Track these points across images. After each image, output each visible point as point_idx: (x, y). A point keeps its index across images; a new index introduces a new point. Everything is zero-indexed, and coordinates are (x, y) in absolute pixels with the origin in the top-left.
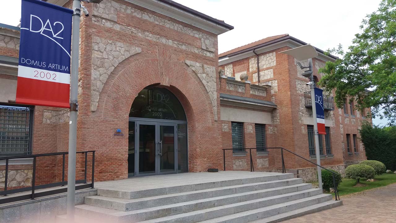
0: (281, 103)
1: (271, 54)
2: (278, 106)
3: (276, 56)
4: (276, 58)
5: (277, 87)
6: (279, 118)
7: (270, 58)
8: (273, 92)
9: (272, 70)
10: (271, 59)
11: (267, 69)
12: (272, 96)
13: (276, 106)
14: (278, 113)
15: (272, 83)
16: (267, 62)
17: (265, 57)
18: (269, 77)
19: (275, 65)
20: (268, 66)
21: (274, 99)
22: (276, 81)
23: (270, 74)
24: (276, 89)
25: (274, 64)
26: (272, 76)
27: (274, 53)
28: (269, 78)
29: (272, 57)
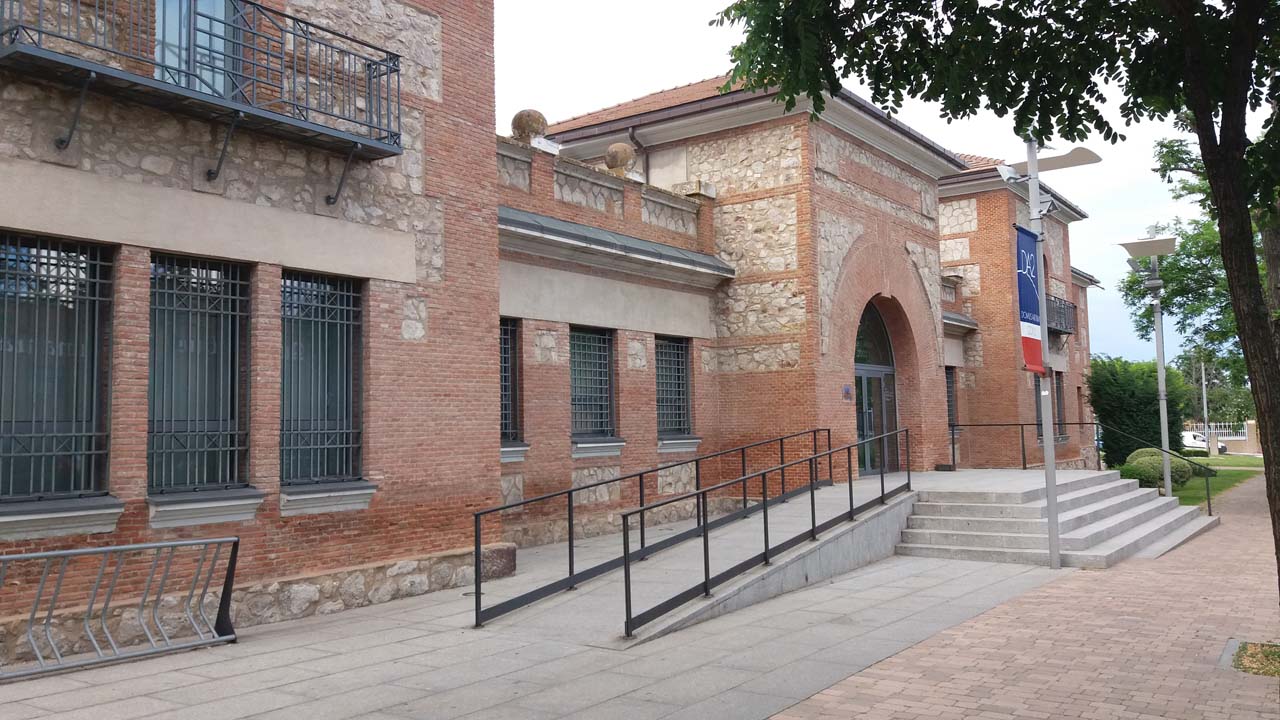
0: (988, 319)
1: (964, 203)
2: (981, 326)
3: (978, 209)
4: (979, 214)
5: (979, 281)
6: (981, 353)
7: (961, 211)
8: (966, 292)
9: (966, 241)
10: (965, 214)
11: (954, 236)
12: (964, 302)
13: (977, 325)
14: (979, 342)
15: (965, 270)
16: (953, 221)
17: (949, 209)
18: (957, 257)
19: (973, 229)
20: (956, 230)
21: (970, 310)
22: (977, 268)
23: (961, 249)
24: (976, 286)
25: (974, 226)
26: (966, 255)
27: (974, 201)
28: (959, 258)
29: (967, 210)
